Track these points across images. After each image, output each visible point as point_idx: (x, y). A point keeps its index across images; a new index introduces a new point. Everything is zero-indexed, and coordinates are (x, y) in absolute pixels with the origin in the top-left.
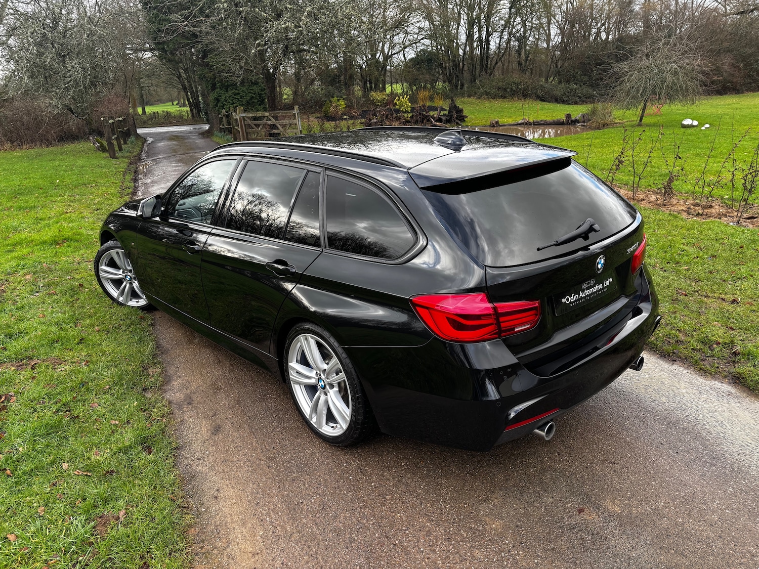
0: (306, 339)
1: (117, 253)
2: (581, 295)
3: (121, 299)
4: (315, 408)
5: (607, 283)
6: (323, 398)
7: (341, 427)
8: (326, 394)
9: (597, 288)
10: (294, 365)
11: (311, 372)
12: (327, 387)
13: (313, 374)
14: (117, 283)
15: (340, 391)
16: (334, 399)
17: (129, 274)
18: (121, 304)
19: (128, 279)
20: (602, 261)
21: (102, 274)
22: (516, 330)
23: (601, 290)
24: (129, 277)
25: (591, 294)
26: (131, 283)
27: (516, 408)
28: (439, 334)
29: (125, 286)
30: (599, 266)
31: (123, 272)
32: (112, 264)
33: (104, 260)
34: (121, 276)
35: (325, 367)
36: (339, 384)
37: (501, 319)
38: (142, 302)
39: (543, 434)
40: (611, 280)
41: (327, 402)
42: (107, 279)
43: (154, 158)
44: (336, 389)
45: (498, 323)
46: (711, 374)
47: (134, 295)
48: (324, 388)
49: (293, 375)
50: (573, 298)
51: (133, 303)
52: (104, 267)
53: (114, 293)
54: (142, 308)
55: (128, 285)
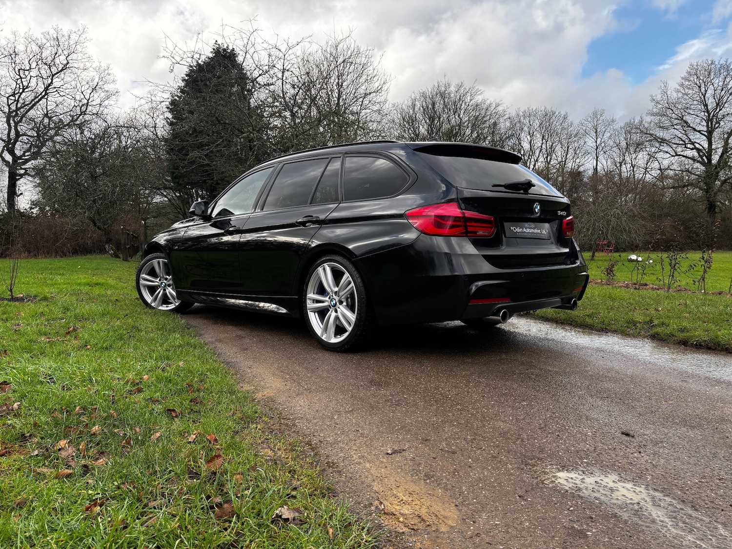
0: (324, 269)
1: (159, 262)
2: (525, 230)
3: (153, 304)
4: (326, 329)
6: (333, 315)
7: (348, 331)
8: (336, 311)
9: (536, 231)
10: (311, 295)
11: (325, 297)
12: (338, 303)
13: (327, 299)
14: (152, 290)
15: (347, 305)
16: (344, 312)
17: (165, 281)
18: (153, 308)
19: (163, 285)
20: (539, 208)
21: (142, 282)
22: (478, 234)
24: (164, 284)
25: (532, 233)
26: (165, 290)
27: (476, 283)
29: (159, 292)
30: (537, 210)
31: (160, 280)
32: (152, 273)
33: (147, 268)
34: (157, 284)
35: (336, 289)
36: (347, 299)
37: (468, 223)
38: (171, 307)
41: (337, 318)
42: (145, 286)
44: (345, 304)
45: (466, 227)
47: (165, 300)
48: (335, 305)
49: (310, 305)
50: (518, 230)
51: (164, 308)
52: (144, 276)
53: (149, 298)
54: (171, 310)
55: (162, 291)
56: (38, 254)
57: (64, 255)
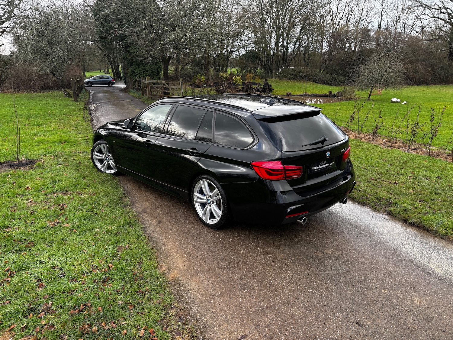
0: (203, 182)
1: (104, 146)
2: (320, 167)
3: (102, 169)
4: (205, 214)
5: (332, 164)
6: (209, 208)
7: (217, 220)
8: (210, 206)
9: (327, 165)
10: (196, 194)
11: (204, 197)
12: (211, 203)
13: (205, 198)
14: (101, 161)
15: (217, 204)
16: (214, 208)
17: (108, 157)
18: (102, 172)
19: (107, 159)
20: (329, 153)
21: (94, 157)
22: (292, 177)
23: (328, 166)
24: (108, 158)
25: (324, 167)
26: (108, 162)
27: (291, 207)
28: (262, 177)
29: (105, 163)
30: (328, 155)
31: (105, 156)
32: (100, 151)
33: (97, 149)
34: (104, 158)
35: (211, 194)
36: (216, 201)
37: (287, 172)
38: (113, 171)
39: (301, 222)
40: (333, 163)
41: (211, 209)
42: (96, 159)
43: (98, 102)
44: (215, 203)
45: (285, 174)
46: (378, 211)
47: (109, 167)
48: (210, 203)
49: (195, 199)
50: (316, 168)
51: (108, 171)
52: (96, 153)
53: (99, 166)
54: (113, 174)
55: (107, 163)
56: (20, 90)
57: (36, 91)
